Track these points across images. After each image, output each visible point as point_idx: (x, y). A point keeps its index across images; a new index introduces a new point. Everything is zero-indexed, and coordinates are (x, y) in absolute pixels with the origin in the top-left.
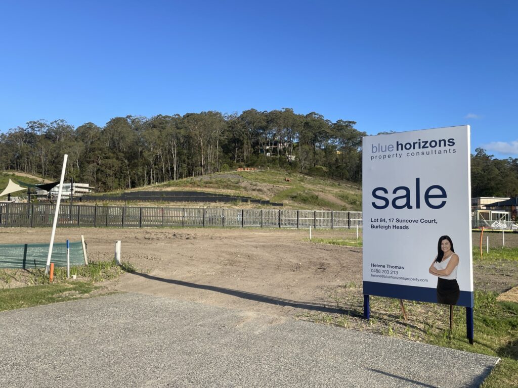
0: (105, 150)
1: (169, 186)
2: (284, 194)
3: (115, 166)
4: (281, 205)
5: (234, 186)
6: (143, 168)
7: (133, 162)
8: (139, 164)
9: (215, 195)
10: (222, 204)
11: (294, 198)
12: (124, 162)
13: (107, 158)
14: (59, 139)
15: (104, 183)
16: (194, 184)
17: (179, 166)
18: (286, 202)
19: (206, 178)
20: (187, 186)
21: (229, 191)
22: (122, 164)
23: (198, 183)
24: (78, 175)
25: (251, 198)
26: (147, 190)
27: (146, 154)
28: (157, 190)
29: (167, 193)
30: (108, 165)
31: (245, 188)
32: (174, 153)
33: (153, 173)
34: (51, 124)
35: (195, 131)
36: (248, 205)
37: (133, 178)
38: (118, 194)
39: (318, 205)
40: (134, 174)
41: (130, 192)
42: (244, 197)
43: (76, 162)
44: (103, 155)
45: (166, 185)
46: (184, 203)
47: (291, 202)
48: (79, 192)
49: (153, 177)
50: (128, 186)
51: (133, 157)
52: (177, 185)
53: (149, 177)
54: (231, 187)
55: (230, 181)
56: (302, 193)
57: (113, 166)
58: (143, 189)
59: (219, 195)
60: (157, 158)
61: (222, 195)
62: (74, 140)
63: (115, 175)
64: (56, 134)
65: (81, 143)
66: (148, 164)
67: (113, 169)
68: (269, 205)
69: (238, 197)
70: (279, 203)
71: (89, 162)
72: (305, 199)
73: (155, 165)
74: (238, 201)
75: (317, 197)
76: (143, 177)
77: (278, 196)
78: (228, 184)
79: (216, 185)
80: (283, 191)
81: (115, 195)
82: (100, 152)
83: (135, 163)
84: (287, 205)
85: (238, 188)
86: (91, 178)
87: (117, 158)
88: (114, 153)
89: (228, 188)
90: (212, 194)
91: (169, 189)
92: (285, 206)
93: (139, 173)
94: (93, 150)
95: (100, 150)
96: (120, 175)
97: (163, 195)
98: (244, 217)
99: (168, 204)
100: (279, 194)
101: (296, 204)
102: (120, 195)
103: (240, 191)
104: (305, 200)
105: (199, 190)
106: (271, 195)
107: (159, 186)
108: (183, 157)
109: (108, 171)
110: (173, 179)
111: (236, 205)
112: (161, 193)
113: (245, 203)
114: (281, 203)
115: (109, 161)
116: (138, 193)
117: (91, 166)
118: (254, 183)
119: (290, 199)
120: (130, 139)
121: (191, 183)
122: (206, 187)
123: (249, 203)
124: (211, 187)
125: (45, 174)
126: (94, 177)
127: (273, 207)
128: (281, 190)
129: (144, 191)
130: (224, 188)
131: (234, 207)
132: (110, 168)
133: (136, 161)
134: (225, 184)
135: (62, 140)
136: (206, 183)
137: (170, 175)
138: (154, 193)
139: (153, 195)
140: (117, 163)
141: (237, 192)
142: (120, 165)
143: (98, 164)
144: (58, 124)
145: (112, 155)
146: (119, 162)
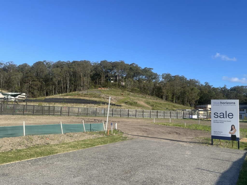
0: (33, 77)
1: (67, 95)
2: (122, 101)
4: (121, 106)
5: (98, 97)
6: (52, 86)
7: (47, 83)
8: (50, 84)
9: (90, 100)
10: (93, 105)
11: (126, 103)
12: (43, 83)
13: (34, 81)
14: (10, 71)
15: (32, 93)
16: (79, 95)
17: (70, 86)
18: (123, 104)
19: (85, 92)
20: (76, 96)
21: (96, 99)
22: (41, 84)
23: (81, 95)
24: (19, 89)
25: (106, 102)
26: (56, 98)
27: (54, 79)
28: (62, 97)
29: (67, 99)
31: (103, 98)
32: (68, 80)
33: (57, 89)
34: (6, 63)
35: (79, 69)
36: (105, 105)
37: (47, 91)
38: (42, 99)
39: (137, 106)
40: (48, 89)
41: (48, 98)
42: (103, 102)
43: (19, 82)
44: (32, 79)
45: (65, 95)
46: (75, 104)
47: (125, 104)
49: (57, 91)
50: (44, 95)
51: (47, 80)
52: (71, 95)
53: (55, 91)
54: (97, 97)
55: (96, 94)
56: (130, 100)
57: (37, 85)
58: (54, 97)
59: (91, 101)
60: (59, 82)
61: (93, 101)
62: (17, 71)
63: (38, 89)
64: (8, 68)
65: (21, 73)
66: (55, 85)
67: (38, 86)
68: (115, 106)
69: (100, 102)
70: (120, 105)
71: (25, 83)
72: (131, 103)
73: (58, 85)
74: (101, 103)
75: (137, 103)
76: (52, 90)
77: (119, 102)
78: (95, 96)
79: (90, 96)
80: (121, 100)
84: (123, 106)
85: (100, 97)
87: (39, 81)
88: (38, 79)
89: (95, 98)
90: (88, 100)
91: (67, 97)
92: (122, 106)
93: (50, 89)
94: (27, 77)
95: (31, 77)
96: (41, 89)
97: (64, 100)
99: (67, 104)
100: (119, 101)
101: (127, 106)
103: (101, 99)
104: (131, 104)
105: (82, 98)
106: (115, 101)
108: (73, 82)
109: (35, 88)
110: (67, 92)
111: (100, 105)
113: (104, 105)
114: (121, 105)
115: (35, 83)
116: (53, 99)
117: (26, 84)
118: (107, 95)
119: (124, 103)
120: (46, 72)
121: (77, 95)
122: (85, 97)
123: (106, 105)
124: (87, 97)
125: (2, 88)
126: (27, 90)
127: (117, 107)
128: (120, 99)
130: (93, 97)
131: (99, 106)
134: (94, 96)
136: (85, 95)
137: (66, 90)
138: (60, 99)
140: (39, 84)
141: (100, 99)
143: (30, 84)
144: (9, 64)
145: (36, 80)
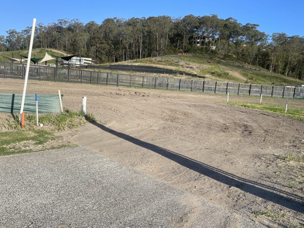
0: (101, 38)
1: (136, 62)
2: (207, 71)
3: (106, 48)
4: (204, 77)
5: (176, 64)
6: (122, 51)
7: (116, 46)
8: (120, 48)
9: (164, 69)
10: (167, 75)
11: (213, 73)
12: (112, 47)
13: (102, 43)
14: (76, 31)
15: (100, 59)
16: (151, 62)
17: (143, 50)
18: (207, 76)
19: (159, 58)
20: (147, 63)
21: (172, 67)
22: (110, 47)
23: (154, 61)
24: (86, 53)
25: (185, 72)
26: (124, 64)
27: (124, 41)
28: (130, 64)
29: (135, 66)
30: (102, 48)
31: (182, 66)
32: (141, 42)
33: (128, 54)
34: (71, 21)
35: (154, 27)
36: (183, 76)
37: (116, 56)
38: (107, 65)
39: (228, 79)
40: (117, 54)
41: (114, 64)
42: (181, 71)
43: (85, 45)
44: (100, 41)
45: (135, 61)
46: (145, 73)
47: (211, 76)
48: (86, 63)
49: (128, 56)
50: (113, 61)
51: (116, 43)
52: (141, 62)
53: (126, 56)
54: (174, 65)
55: (173, 61)
56: (218, 70)
57: (105, 49)
58: (122, 63)
59: (166, 69)
60: (130, 45)
61: (168, 69)
62: (84, 32)
63: (106, 54)
64: (74, 27)
65: (88, 34)
66: (125, 48)
67: (105, 50)
68: (196, 77)
69: (177, 71)
70: (203, 76)
71: (92, 46)
72: (220, 74)
73: (129, 49)
74: (177, 74)
75: (228, 74)
76: (122, 56)
77: (202, 72)
78: (172, 63)
79: (165, 63)
80: (206, 69)
81: (106, 66)
82: (98, 39)
83: (118, 47)
84: (208, 78)
85: (178, 65)
86: (93, 55)
87: (108, 44)
88: (106, 40)
89: (172, 65)
90: (162, 69)
91: (137, 64)
92: (206, 78)
93: (120, 54)
94: (94, 38)
95: (98, 38)
96: (109, 54)
97: (133, 68)
98: (181, 84)
99: (135, 73)
100: (203, 71)
101: (214, 78)
102: (108, 66)
103: (179, 67)
104: (219, 76)
105: (154, 65)
106: (198, 71)
107: (130, 62)
108: (146, 45)
109: (103, 52)
110: (139, 58)
111: (176, 76)
112: (132, 66)
113: (181, 75)
114: (204, 76)
115: (103, 45)
116: (119, 65)
117: (93, 48)
118: (188, 63)
119: (210, 74)
120: (115, 32)
121: (149, 61)
122: (158, 64)
123: (184, 75)
124: (162, 64)
125: (68, 51)
126: (95, 55)
127: (199, 78)
128: (205, 68)
129: (122, 64)
130: (169, 65)
131: (174, 77)
132: (104, 49)
133: (118, 46)
134: (170, 63)
135: (77, 31)
136: (159, 61)
137: (138, 56)
138: (127, 66)
139: (127, 67)
140: (107, 47)
141: (177, 68)
142: (109, 48)
143: (97, 47)
144: (75, 21)
145: (104, 41)
146: (109, 46)
